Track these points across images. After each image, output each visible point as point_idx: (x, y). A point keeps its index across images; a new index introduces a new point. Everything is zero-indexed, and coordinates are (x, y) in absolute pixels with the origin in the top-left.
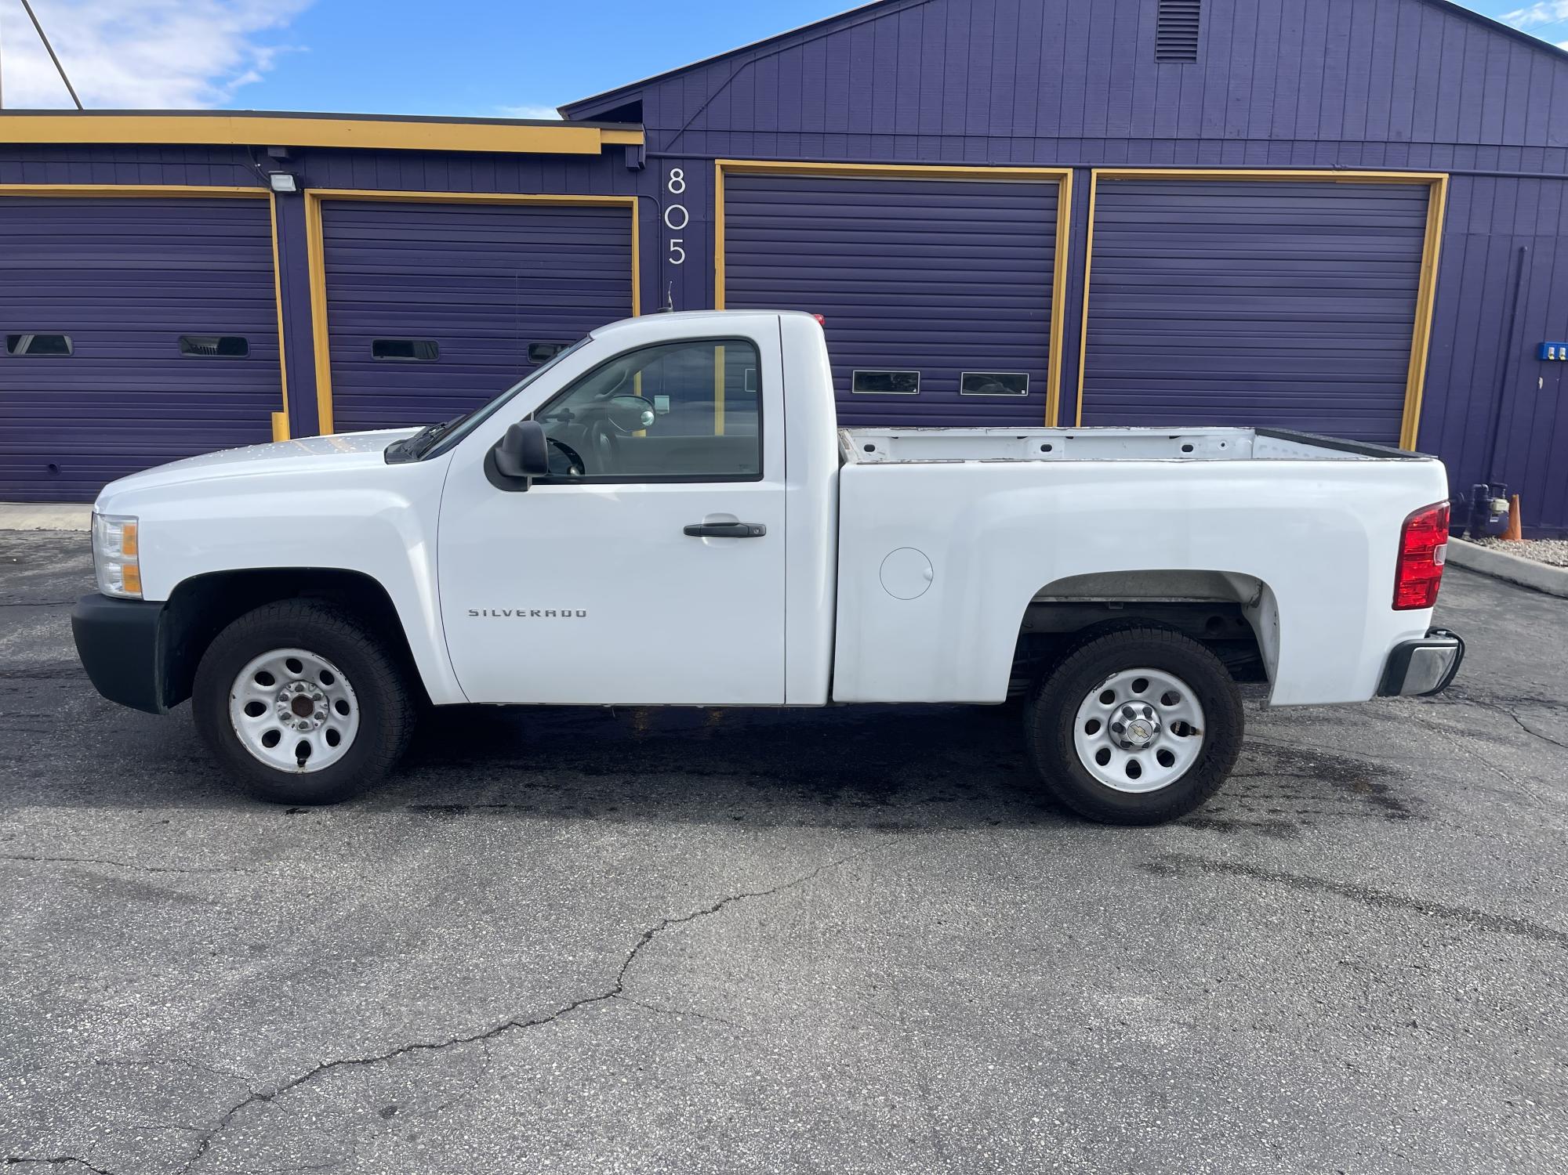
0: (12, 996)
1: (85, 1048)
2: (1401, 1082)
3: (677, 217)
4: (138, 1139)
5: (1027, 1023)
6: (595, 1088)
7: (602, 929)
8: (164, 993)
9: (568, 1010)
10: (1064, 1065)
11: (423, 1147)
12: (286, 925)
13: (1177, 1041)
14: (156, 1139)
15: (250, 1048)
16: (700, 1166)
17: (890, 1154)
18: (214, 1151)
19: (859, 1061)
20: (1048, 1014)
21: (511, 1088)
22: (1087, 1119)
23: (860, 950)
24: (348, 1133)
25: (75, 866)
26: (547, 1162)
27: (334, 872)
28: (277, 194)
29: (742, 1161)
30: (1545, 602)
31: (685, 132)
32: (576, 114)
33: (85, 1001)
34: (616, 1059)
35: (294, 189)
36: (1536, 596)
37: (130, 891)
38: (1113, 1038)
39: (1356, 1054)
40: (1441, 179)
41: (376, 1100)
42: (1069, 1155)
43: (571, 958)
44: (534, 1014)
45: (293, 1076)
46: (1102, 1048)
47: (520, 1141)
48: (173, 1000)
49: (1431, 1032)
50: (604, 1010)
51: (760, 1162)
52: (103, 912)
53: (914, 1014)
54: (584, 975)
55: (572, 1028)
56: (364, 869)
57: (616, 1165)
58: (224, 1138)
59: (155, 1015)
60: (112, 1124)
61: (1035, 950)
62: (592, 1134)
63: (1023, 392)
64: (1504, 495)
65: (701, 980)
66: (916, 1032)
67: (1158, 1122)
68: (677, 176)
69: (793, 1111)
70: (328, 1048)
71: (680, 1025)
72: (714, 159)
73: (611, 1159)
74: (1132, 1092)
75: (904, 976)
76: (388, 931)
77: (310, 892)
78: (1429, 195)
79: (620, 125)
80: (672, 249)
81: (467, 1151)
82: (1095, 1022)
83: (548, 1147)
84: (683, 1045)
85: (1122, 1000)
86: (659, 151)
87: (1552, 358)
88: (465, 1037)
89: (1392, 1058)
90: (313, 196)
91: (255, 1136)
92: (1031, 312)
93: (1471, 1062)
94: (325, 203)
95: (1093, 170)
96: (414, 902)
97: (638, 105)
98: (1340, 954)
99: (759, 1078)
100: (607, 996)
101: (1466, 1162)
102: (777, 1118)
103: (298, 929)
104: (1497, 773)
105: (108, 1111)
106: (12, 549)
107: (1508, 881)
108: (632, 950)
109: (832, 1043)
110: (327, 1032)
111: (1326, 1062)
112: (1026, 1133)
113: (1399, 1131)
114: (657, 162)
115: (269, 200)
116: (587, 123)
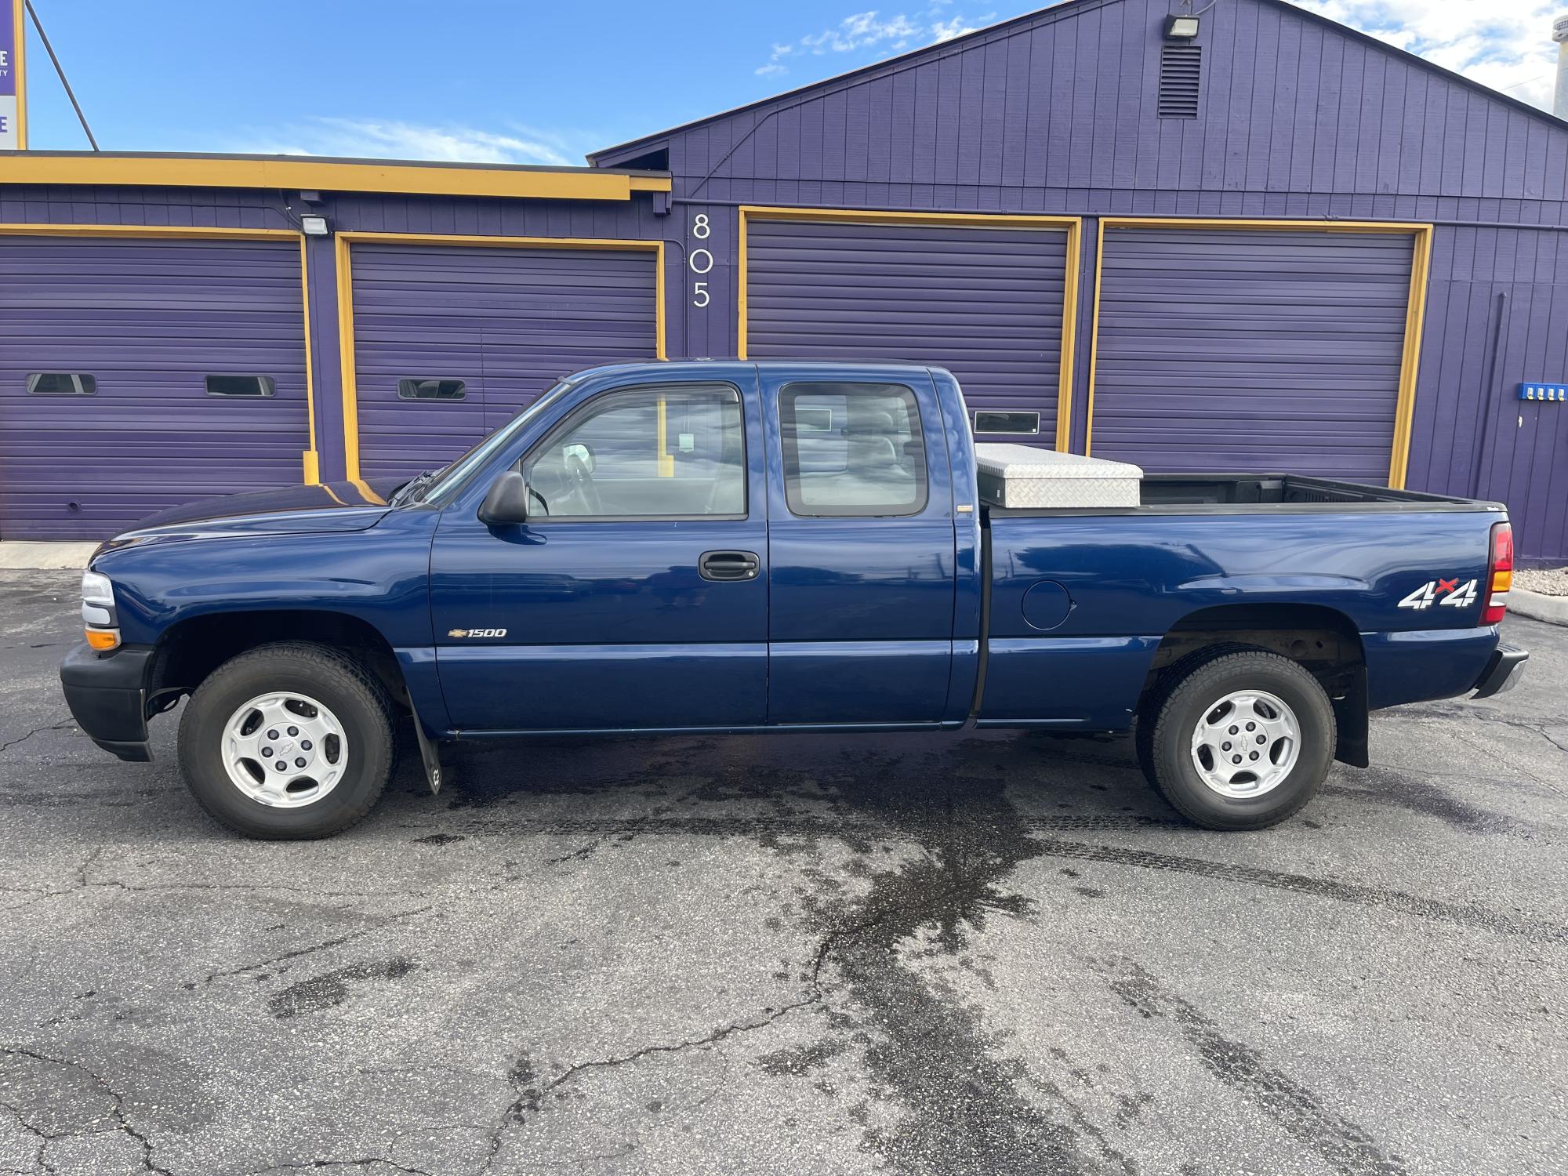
0: (249, 1014)
1: (343, 1059)
2: (1550, 1060)
3: (702, 261)
4: (431, 1139)
7: (780, 942)
8: (396, 1006)
9: (780, 1014)
11: (700, 1136)
12: (483, 943)
13: (1345, 1031)
14: (448, 1138)
18: (508, 1147)
20: (1221, 1011)
21: (757, 1085)
23: (1027, 956)
24: (625, 1125)
25: (254, 893)
28: (307, 236)
30: (1540, 628)
31: (710, 180)
32: (603, 161)
35: (326, 232)
36: (1531, 623)
37: (319, 914)
38: (1287, 1031)
39: (1503, 1037)
40: (1426, 229)
41: (638, 1096)
43: (763, 968)
44: (750, 1018)
45: (552, 1077)
46: (1281, 1040)
49: (1562, 1017)
50: (813, 1015)
53: (1099, 1012)
54: (781, 983)
56: (532, 890)
58: (511, 1135)
59: (396, 1026)
60: (400, 1126)
61: (1187, 954)
63: (1034, 430)
66: (1107, 1029)
67: (1354, 1101)
68: (701, 223)
70: (572, 1052)
71: (889, 1026)
72: (737, 206)
74: (1321, 1076)
75: (1077, 979)
77: (492, 912)
78: (1413, 243)
79: (649, 172)
80: (697, 292)
82: (1267, 1017)
84: (899, 1044)
85: (1283, 997)
86: (685, 198)
87: (1531, 398)
88: (694, 1039)
89: (1535, 1039)
90: (344, 239)
91: (541, 1132)
92: (1042, 353)
94: (353, 245)
95: (1100, 219)
96: (594, 920)
97: (664, 154)
98: (1462, 952)
99: (979, 1071)
100: (811, 1001)
102: (1011, 1105)
103: (495, 946)
105: (392, 1115)
106: (48, 588)
108: (816, 961)
110: (566, 1038)
111: (1479, 1044)
114: (682, 208)
115: (299, 243)
116: (612, 170)
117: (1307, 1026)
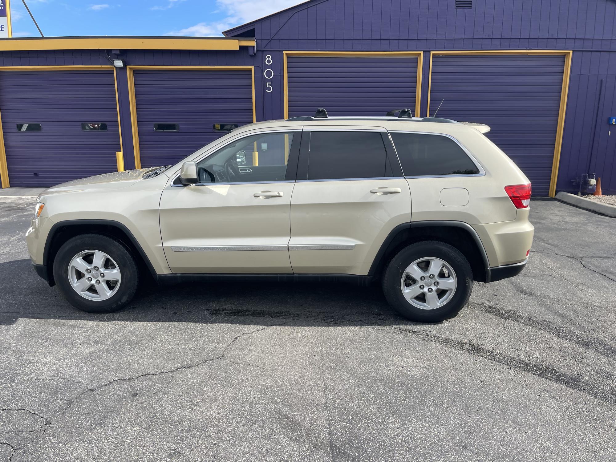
0: (8, 358)
1: (32, 375)
2: (499, 388)
3: (269, 74)
4: (47, 403)
5: (367, 367)
6: (208, 388)
7: (220, 336)
8: (61, 357)
9: (203, 363)
10: (377, 381)
11: (145, 406)
12: (107, 335)
13: (420, 373)
14: (53, 403)
15: (89, 375)
16: (241, 412)
17: (308, 409)
18: (73, 407)
19: (304, 380)
20: (376, 365)
21: (178, 388)
22: (381, 398)
23: (312, 343)
24: (120, 401)
26: (188, 411)
27: (126, 317)
28: (116, 68)
29: (256, 411)
30: (605, 219)
31: (272, 41)
32: (230, 34)
33: (33, 360)
34: (217, 379)
35: (123, 66)
36: (602, 217)
37: (53, 323)
38: (398, 372)
39: (485, 378)
40: (569, 53)
41: (131, 391)
42: (372, 410)
43: (207, 346)
44: (191, 364)
45: (103, 384)
46: (393, 376)
47: (179, 404)
48: (64, 359)
49: (516, 371)
50: (216, 363)
51: (262, 411)
52: (42, 331)
53: (327, 364)
54: (211, 351)
55: (204, 369)
57: (212, 412)
58: (76, 403)
59: (57, 364)
60: (38, 399)
61: (376, 343)
62: (205, 402)
64: (594, 178)
65: (252, 353)
66: (326, 370)
67: (407, 399)
68: (269, 58)
69: (277, 395)
70: (116, 375)
71: (242, 368)
72: (283, 51)
73: (210, 410)
75: (327, 352)
76: (143, 337)
77: (117, 324)
78: (565, 59)
79: (246, 38)
80: (267, 86)
81: (161, 407)
82: (392, 367)
83: (189, 406)
84: (242, 374)
85: (404, 360)
86: (262, 48)
87: (614, 123)
88: (165, 371)
89: (498, 379)
90: (130, 68)
91: (88, 403)
93: (528, 382)
94: (135, 71)
95: (431, 52)
96: (153, 327)
97: (253, 30)
99: (267, 385)
100: (218, 358)
101: (517, 414)
102: (271, 398)
103: (111, 336)
104: (567, 282)
105: (38, 395)
106: (20, 205)
107: (560, 320)
108: (230, 343)
109: (296, 374)
110: (117, 370)
111: (474, 380)
112: (358, 402)
113: (494, 404)
114: (261, 52)
115: (113, 70)
116: (233, 38)
117: (407, 371)
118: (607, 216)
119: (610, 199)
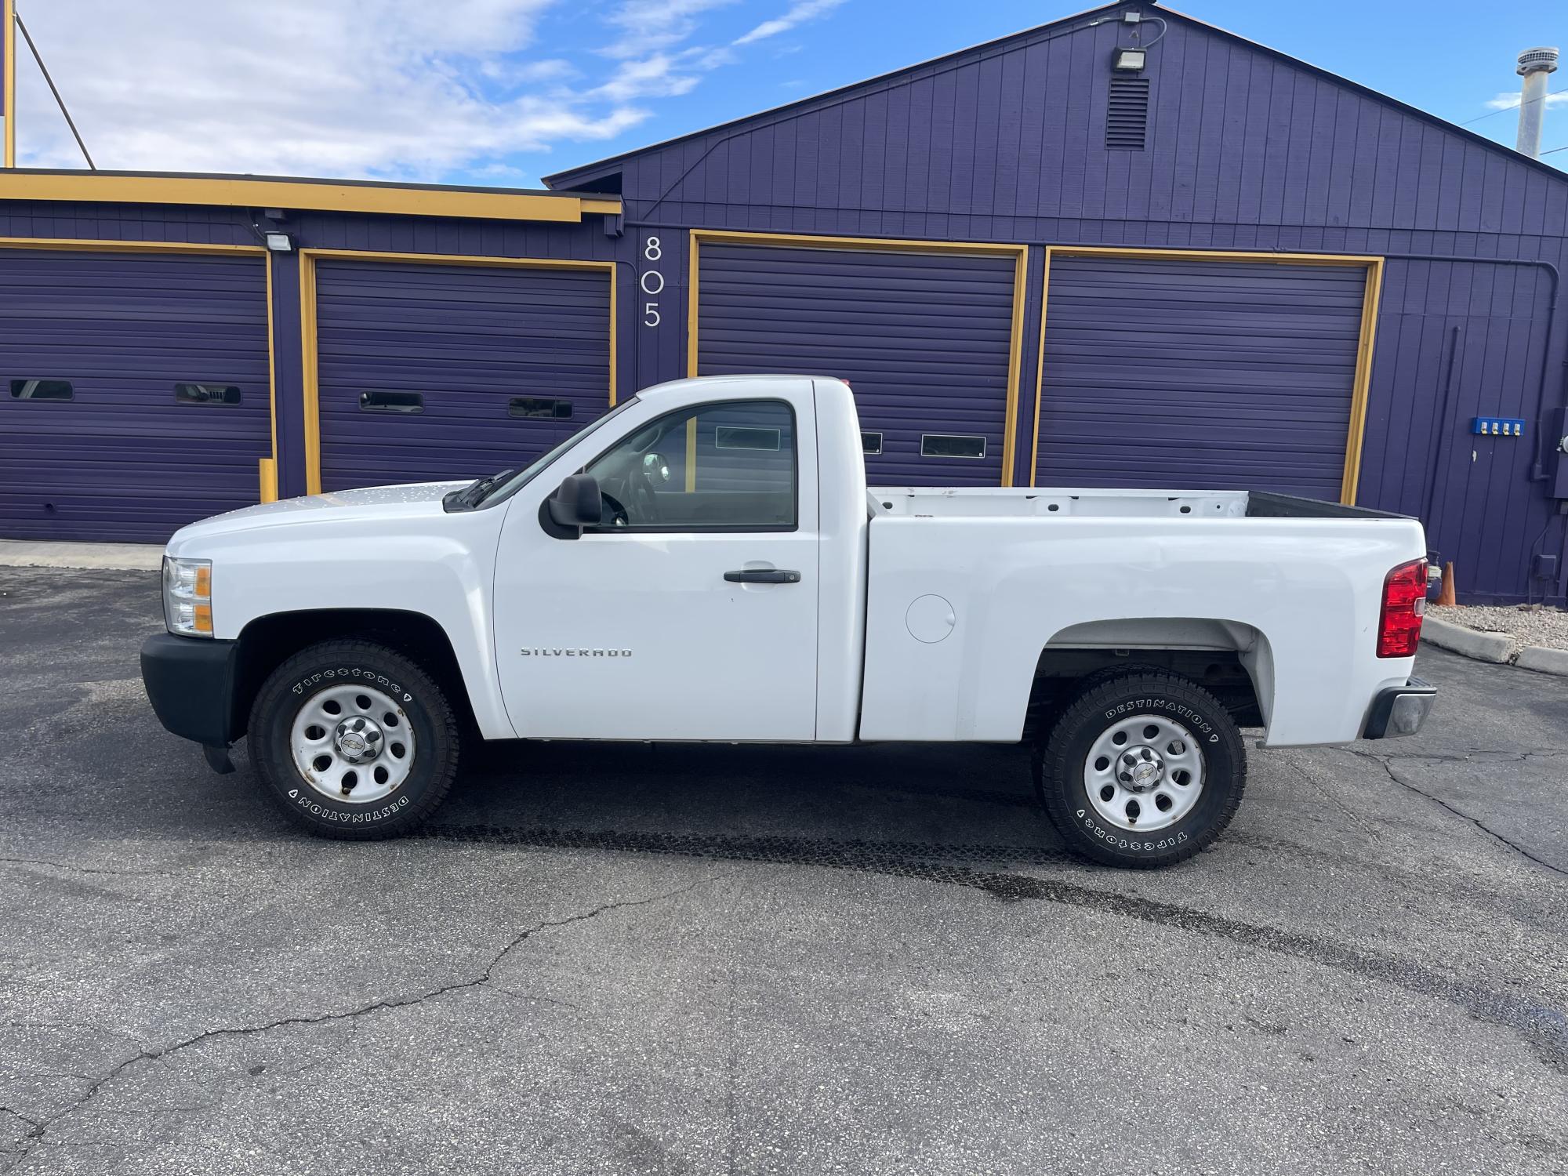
2: (1153, 1067)
3: (653, 283)
4: (37, 1084)
5: (840, 1012)
6: (442, 1056)
7: (483, 929)
8: (80, 971)
9: (436, 994)
10: (861, 1045)
11: (281, 1097)
12: (198, 920)
13: (968, 1029)
14: (53, 1084)
15: (147, 1017)
16: (518, 1117)
17: (686, 1112)
18: (101, 1095)
19: (683, 1039)
20: (862, 1006)
21: (368, 1055)
22: (866, 1087)
23: (712, 950)
24: (218, 1085)
25: (20, 866)
26: (386, 1112)
27: (251, 877)
28: (273, 252)
29: (556, 1114)
31: (662, 203)
32: (561, 184)
33: (10, 976)
34: (468, 1034)
35: (290, 249)
37: (65, 888)
38: (913, 1026)
39: (1123, 1042)
40: (1377, 262)
41: (248, 1061)
42: (841, 1115)
43: (449, 952)
44: (404, 997)
45: (180, 1041)
46: (899, 1034)
47: (365, 1096)
48: (87, 977)
49: (1197, 1028)
50: (468, 995)
51: (571, 1115)
52: (37, 905)
53: (743, 1004)
54: (457, 966)
55: (436, 1008)
56: (278, 875)
57: (445, 1115)
58: (111, 1086)
59: (69, 988)
60: (17, 1072)
61: (869, 954)
62: (430, 1092)
63: (981, 454)
64: (1437, 563)
65: (561, 972)
66: (739, 1018)
67: (928, 1091)
68: (653, 245)
69: (612, 1077)
70: (215, 1019)
71: (532, 1009)
72: (689, 229)
73: (442, 1111)
74: (913, 1068)
75: (745, 973)
76: (289, 926)
77: (226, 893)
78: (1366, 276)
79: (599, 195)
80: (648, 312)
81: (318, 1102)
82: (900, 1012)
83: (389, 1101)
84: (530, 1024)
85: (932, 996)
86: (638, 220)
87: (1485, 432)
88: (338, 1013)
89: (1154, 1047)
90: (308, 255)
91: (138, 1085)
92: (989, 378)
93: (1224, 1053)
94: (319, 262)
95: (1047, 247)
96: (319, 904)
97: (618, 178)
98: (1141, 963)
99: (590, 1051)
100: (474, 983)
101: (1187, 1132)
102: (596, 1082)
103: (208, 924)
104: (1347, 815)
105: (16, 1062)
107: (1319, 907)
108: (506, 947)
109: (663, 1025)
110: (217, 1007)
111: (1094, 1048)
112: (809, 1097)
113: (1136, 1104)
114: (634, 230)
115: (265, 258)
116: (568, 193)
117: (935, 1022)
118: (1465, 656)
119: (1475, 616)
